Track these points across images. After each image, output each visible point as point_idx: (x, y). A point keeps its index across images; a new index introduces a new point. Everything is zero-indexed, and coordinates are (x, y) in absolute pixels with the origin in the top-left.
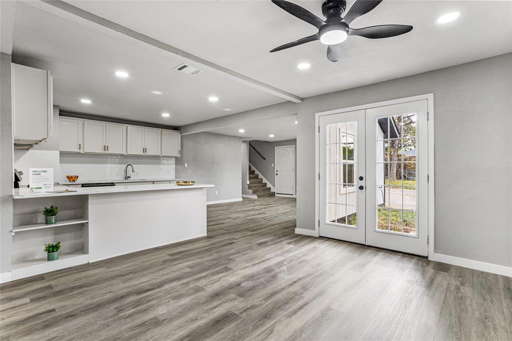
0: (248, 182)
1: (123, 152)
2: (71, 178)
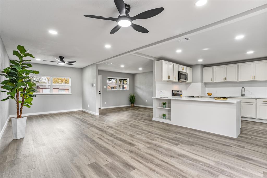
1: (236, 80)
2: (209, 94)
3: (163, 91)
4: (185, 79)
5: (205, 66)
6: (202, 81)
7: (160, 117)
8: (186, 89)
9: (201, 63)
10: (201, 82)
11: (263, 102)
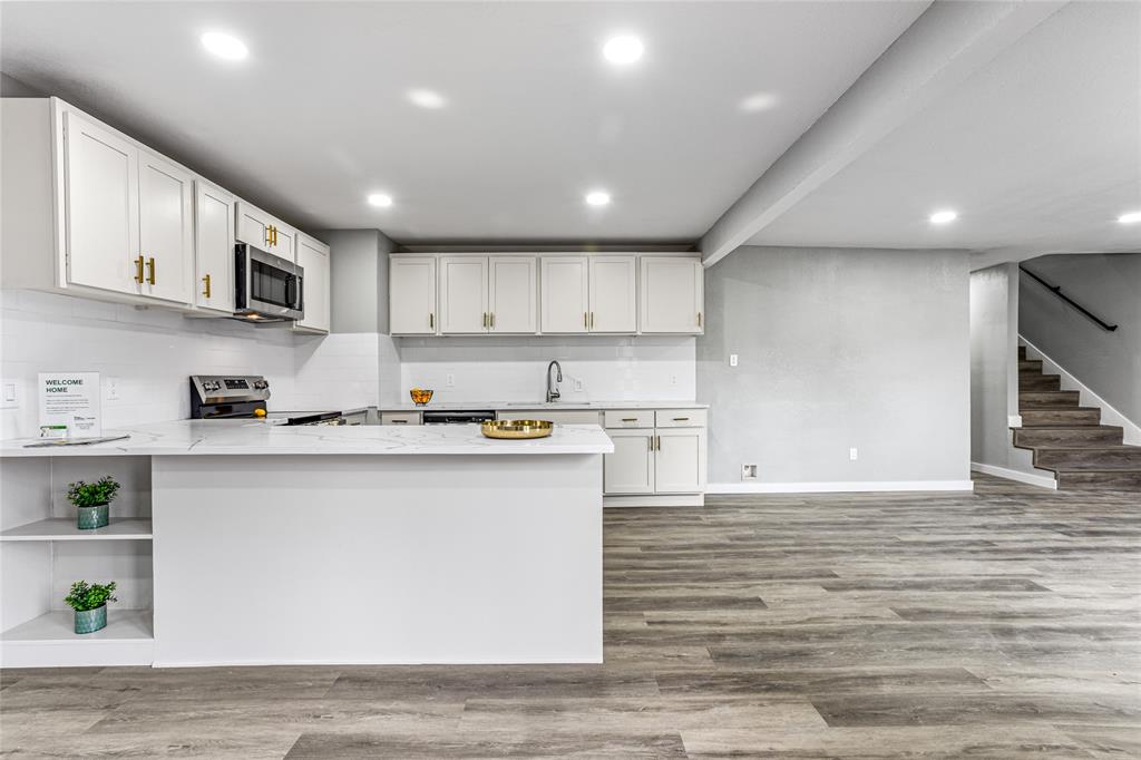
0: (1015, 421)
1: (531, 328)
2: (421, 396)
3: (70, 388)
4: (290, 306)
5: (399, 245)
6: (385, 325)
7: (48, 612)
8: (297, 368)
9: (382, 227)
10: (379, 331)
11: (622, 424)
